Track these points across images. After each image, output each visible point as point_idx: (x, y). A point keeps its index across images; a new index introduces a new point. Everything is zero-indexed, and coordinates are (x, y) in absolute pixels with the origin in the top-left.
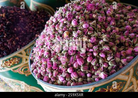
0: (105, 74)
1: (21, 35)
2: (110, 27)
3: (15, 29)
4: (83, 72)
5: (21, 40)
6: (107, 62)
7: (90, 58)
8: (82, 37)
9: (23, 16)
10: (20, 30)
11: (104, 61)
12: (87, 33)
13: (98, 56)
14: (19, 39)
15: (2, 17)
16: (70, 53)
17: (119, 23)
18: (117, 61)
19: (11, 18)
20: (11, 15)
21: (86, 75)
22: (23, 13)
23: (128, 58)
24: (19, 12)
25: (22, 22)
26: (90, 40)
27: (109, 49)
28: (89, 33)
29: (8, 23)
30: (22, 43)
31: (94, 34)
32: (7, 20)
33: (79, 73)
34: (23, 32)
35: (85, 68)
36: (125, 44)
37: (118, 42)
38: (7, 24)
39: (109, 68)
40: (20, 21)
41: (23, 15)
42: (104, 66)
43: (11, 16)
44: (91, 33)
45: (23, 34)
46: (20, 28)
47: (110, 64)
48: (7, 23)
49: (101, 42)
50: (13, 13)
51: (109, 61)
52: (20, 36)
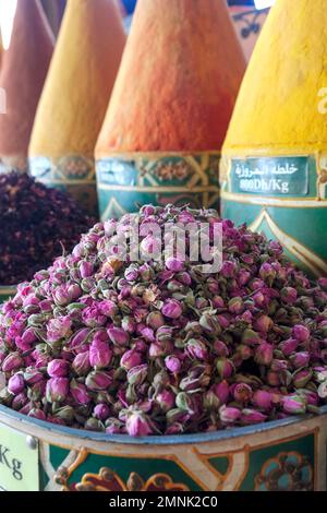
0: (143, 420)
1: (23, 255)
2: (244, 300)
3: (18, 234)
4: (87, 390)
5: (10, 267)
6: (174, 389)
7: (132, 354)
8: (147, 286)
9: (60, 216)
10: (29, 243)
11: (168, 384)
12: (167, 283)
13: (158, 361)
14: (10, 262)
15: (8, 193)
16: (85, 315)
17: (283, 310)
18: (206, 403)
19: (25, 203)
20: (32, 198)
21: (92, 404)
22: (66, 210)
23: (248, 411)
24: (59, 202)
25: (46, 226)
26: (162, 303)
27: (201, 356)
28: (170, 285)
29: (11, 214)
30: (9, 276)
31: (185, 293)
32: (13, 204)
33: (74, 386)
34: (32, 249)
35: (99, 380)
36: (266, 375)
37: (244, 350)
38: (5, 214)
39: (171, 414)
40: (44, 222)
41: (63, 213)
42: (159, 399)
43: (30, 201)
44: (175, 287)
45: (29, 255)
46: (33, 239)
47: (178, 400)
48: (10, 210)
49: (190, 325)
50: (40, 195)
51: (181, 390)
52: (17, 256)
